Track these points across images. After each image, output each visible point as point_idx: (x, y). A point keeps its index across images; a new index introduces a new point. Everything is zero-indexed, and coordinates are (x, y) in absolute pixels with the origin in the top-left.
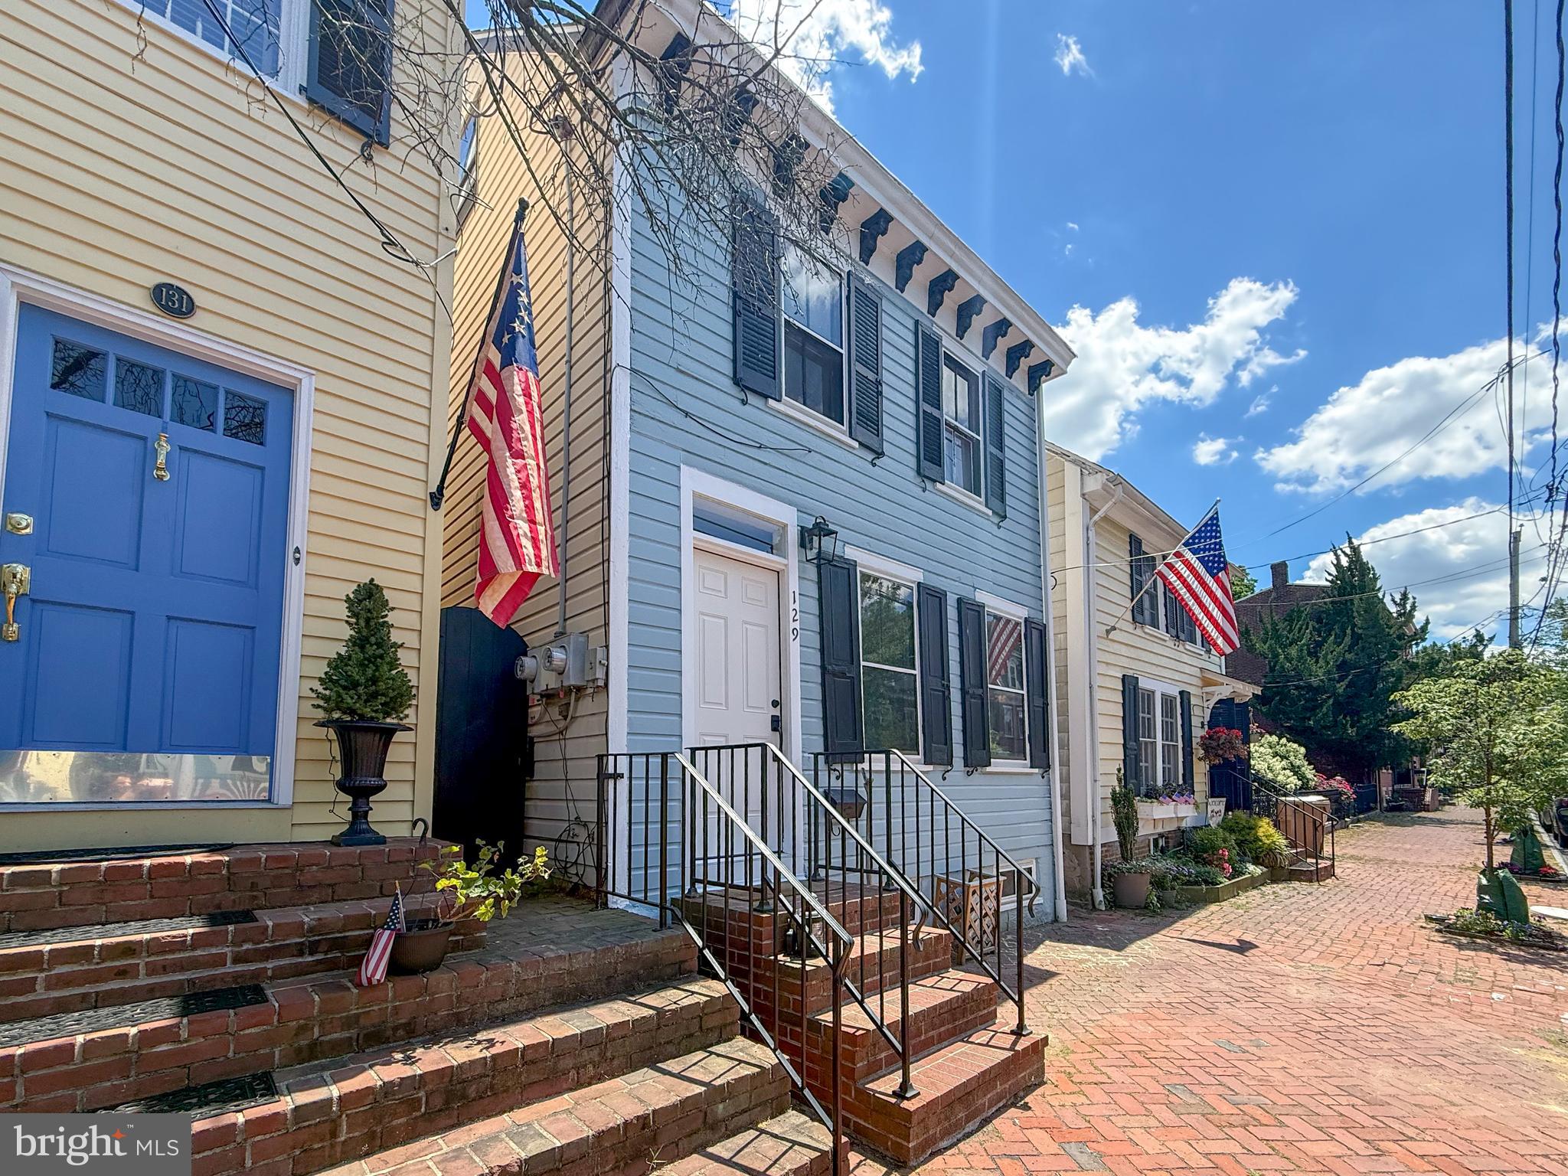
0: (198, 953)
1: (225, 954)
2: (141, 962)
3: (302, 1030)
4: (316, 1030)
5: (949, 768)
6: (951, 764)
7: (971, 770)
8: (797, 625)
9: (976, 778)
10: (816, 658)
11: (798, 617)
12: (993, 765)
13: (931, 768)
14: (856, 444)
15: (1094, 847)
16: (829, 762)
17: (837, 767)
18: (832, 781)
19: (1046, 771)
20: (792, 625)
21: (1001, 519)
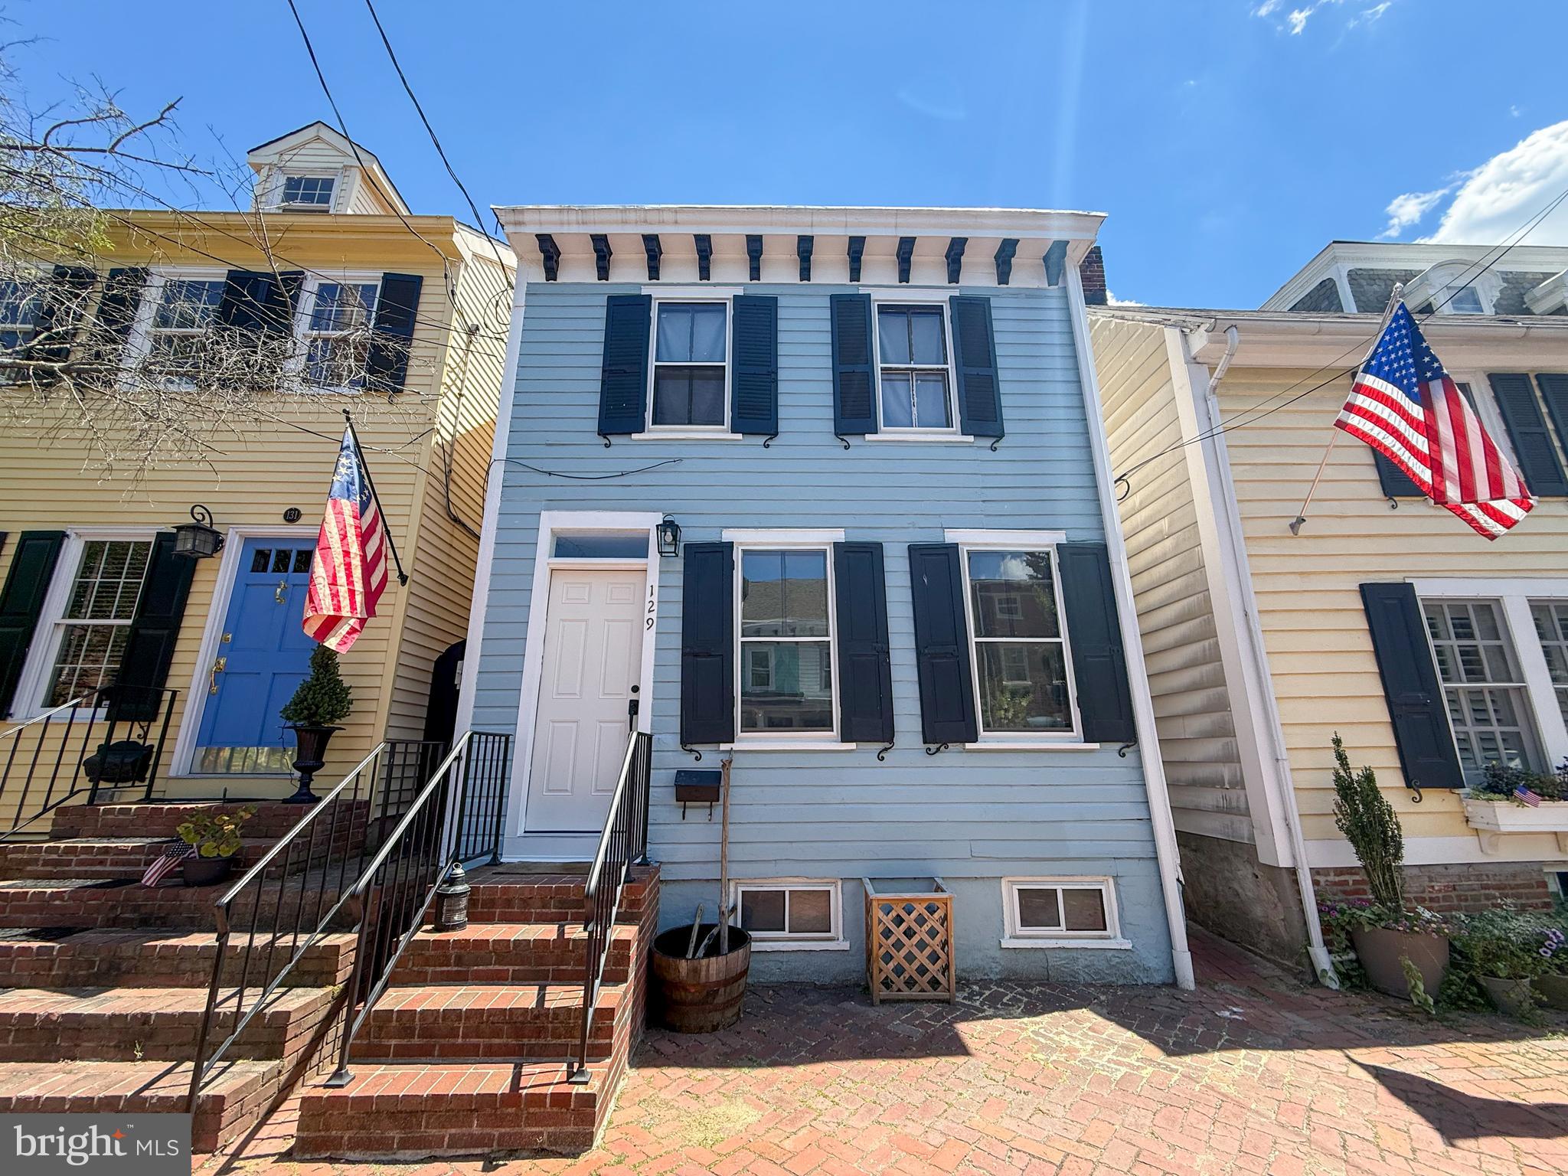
0: (132, 857)
1: (141, 860)
2: (109, 858)
3: (114, 907)
4: (119, 909)
5: (887, 745)
6: (891, 740)
7: (933, 747)
8: (654, 615)
9: (952, 757)
10: (677, 642)
11: (655, 607)
12: (988, 740)
13: (852, 746)
14: (739, 436)
15: (1293, 872)
16: (683, 743)
17: (695, 747)
18: (688, 762)
19: (1128, 747)
20: (647, 616)
21: (995, 440)
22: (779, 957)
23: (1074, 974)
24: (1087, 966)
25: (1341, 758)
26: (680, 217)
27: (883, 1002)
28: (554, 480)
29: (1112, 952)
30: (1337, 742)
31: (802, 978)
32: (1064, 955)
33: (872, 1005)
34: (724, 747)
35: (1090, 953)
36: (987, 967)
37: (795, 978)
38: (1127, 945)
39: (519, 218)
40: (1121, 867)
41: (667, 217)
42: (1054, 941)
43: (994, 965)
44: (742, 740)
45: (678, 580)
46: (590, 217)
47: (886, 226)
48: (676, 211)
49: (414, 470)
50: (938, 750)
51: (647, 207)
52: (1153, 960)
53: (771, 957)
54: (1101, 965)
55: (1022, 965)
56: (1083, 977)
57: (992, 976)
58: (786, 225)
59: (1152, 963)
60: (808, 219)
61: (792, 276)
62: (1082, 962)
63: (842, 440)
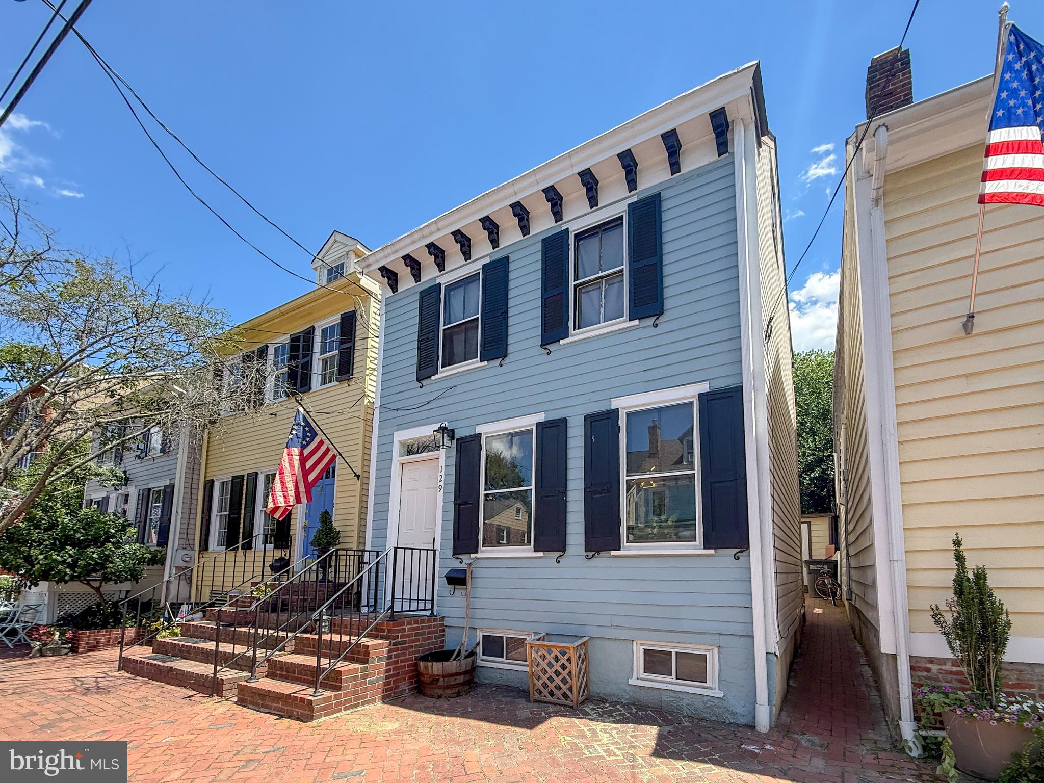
5: (561, 553)
6: (564, 550)
7: (591, 554)
8: (442, 483)
9: (603, 561)
10: (452, 497)
11: (443, 479)
12: (629, 548)
13: (541, 554)
14: (485, 363)
15: (894, 657)
16: (454, 554)
17: (460, 556)
18: (456, 565)
19: (742, 551)
20: (439, 484)
21: (655, 318)
22: (501, 672)
23: (680, 708)
24: (688, 705)
25: (959, 558)
26: (440, 225)
27: (536, 701)
28: (400, 413)
29: (708, 698)
30: (957, 543)
31: (513, 685)
32: (673, 694)
33: (529, 701)
34: (473, 556)
35: (692, 696)
36: (620, 694)
37: (509, 684)
38: (720, 695)
39: (367, 262)
40: (724, 641)
41: (433, 228)
42: (666, 685)
43: (624, 694)
44: (482, 552)
45: (453, 461)
46: (398, 246)
47: (564, 170)
48: (436, 222)
49: (358, 420)
50: (593, 555)
51: (421, 227)
52: (738, 707)
53: (498, 671)
54: (700, 705)
55: (643, 697)
56: (685, 711)
57: (623, 701)
58: (500, 201)
59: (739, 710)
60: (510, 190)
61: (517, 235)
62: (685, 701)
63: (545, 349)
